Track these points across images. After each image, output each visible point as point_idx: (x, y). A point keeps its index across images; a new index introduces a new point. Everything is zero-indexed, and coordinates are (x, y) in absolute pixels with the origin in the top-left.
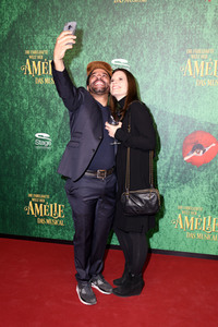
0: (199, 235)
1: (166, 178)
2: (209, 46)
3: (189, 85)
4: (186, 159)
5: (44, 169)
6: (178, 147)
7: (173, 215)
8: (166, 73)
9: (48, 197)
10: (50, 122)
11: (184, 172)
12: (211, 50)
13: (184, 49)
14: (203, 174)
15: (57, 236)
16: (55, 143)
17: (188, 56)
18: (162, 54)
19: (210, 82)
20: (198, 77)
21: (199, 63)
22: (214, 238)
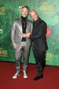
0: (47, 59)
2: (47, 1)
3: (41, 14)
5: (1, 40)
9: (3, 48)
10: (2, 26)
12: (48, 3)
13: (40, 3)
15: (6, 60)
16: (4, 32)
17: (41, 5)
18: (33, 4)
19: (47, 12)
20: (44, 11)
21: (44, 7)
22: (51, 60)
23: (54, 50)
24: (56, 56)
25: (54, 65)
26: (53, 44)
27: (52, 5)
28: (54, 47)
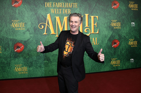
0: (22, 73)
1: (10, 57)
2: (18, 19)
3: (14, 30)
4: (15, 51)
6: (13, 48)
7: (14, 68)
8: (6, 27)
11: (15, 55)
12: (19, 20)
13: (11, 20)
14: (21, 55)
17: (12, 22)
18: (5, 22)
19: (19, 29)
20: (16, 28)
21: (16, 24)
22: (27, 73)
23: (29, 63)
24: (31, 69)
25: (30, 77)
26: (27, 57)
27: (23, 22)
28: (28, 61)
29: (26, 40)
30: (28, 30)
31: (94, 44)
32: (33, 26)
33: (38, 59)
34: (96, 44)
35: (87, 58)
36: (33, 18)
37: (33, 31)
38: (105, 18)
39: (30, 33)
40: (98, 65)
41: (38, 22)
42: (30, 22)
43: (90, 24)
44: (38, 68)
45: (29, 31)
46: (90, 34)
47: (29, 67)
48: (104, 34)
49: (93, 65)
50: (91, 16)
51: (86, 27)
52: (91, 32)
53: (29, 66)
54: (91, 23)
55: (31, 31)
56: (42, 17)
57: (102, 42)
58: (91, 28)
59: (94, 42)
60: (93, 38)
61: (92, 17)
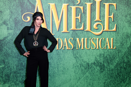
29: (1, 38)
30: (5, 23)
31: (109, 48)
32: (13, 17)
33: (20, 70)
34: (112, 48)
35: (97, 70)
36: (12, 4)
37: (13, 25)
38: (127, 7)
39: (8, 28)
40: (115, 83)
41: (22, 11)
42: (9, 11)
43: (102, 16)
44: (18, 84)
45: (7, 25)
46: (103, 31)
47: (4, 84)
48: (126, 31)
49: (107, 82)
50: (105, 4)
51: (96, 21)
52: (103, 30)
53: (3, 81)
54: (104, 15)
55: (9, 24)
56: (28, 4)
57: (122, 44)
58: (104, 23)
59: (108, 45)
60: (107, 39)
61: (107, 5)
